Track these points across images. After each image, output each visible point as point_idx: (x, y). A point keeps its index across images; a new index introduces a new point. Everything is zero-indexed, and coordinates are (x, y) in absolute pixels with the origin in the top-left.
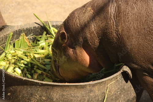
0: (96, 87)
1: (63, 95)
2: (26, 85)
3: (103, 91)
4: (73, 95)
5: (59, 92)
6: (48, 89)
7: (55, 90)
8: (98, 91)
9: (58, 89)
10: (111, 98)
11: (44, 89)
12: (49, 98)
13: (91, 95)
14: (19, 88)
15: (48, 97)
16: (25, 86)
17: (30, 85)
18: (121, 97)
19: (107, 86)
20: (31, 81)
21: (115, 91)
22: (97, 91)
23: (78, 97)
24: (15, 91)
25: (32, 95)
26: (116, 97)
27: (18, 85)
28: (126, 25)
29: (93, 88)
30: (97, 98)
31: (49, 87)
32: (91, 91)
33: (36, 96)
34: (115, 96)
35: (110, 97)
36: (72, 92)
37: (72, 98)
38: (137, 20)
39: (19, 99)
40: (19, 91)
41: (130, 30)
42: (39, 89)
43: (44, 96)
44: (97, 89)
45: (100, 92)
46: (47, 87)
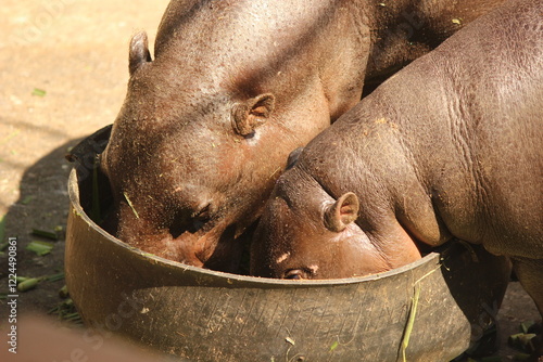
0: (384, 289)
1: (293, 312)
2: (191, 286)
3: (401, 298)
4: (319, 311)
5: (283, 303)
6: (251, 294)
7: (270, 297)
8: (389, 299)
9: (279, 294)
10: (426, 315)
11: (241, 297)
12: (255, 320)
13: (370, 309)
14: (173, 294)
15: (252, 317)
16: (189, 288)
17: (202, 285)
18: (450, 312)
19: (413, 285)
20: (205, 274)
21: (435, 297)
22: (386, 300)
23: (334, 315)
24: (160, 302)
25: (207, 311)
26: (437, 313)
27: (170, 284)
28: (504, 152)
29: (375, 291)
30: (386, 319)
31: (255, 290)
32: (369, 300)
33: (220, 314)
34: (434, 310)
35: (422, 313)
36: (317, 304)
37: (318, 320)
38: (533, 134)
39: (173, 323)
40: (174, 303)
41: (517, 163)
42: (226, 297)
43: (242, 316)
44: (385, 293)
45: (393, 300)
46: (249, 290)
